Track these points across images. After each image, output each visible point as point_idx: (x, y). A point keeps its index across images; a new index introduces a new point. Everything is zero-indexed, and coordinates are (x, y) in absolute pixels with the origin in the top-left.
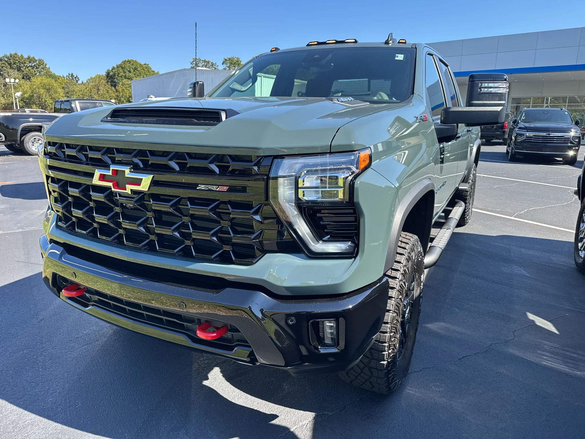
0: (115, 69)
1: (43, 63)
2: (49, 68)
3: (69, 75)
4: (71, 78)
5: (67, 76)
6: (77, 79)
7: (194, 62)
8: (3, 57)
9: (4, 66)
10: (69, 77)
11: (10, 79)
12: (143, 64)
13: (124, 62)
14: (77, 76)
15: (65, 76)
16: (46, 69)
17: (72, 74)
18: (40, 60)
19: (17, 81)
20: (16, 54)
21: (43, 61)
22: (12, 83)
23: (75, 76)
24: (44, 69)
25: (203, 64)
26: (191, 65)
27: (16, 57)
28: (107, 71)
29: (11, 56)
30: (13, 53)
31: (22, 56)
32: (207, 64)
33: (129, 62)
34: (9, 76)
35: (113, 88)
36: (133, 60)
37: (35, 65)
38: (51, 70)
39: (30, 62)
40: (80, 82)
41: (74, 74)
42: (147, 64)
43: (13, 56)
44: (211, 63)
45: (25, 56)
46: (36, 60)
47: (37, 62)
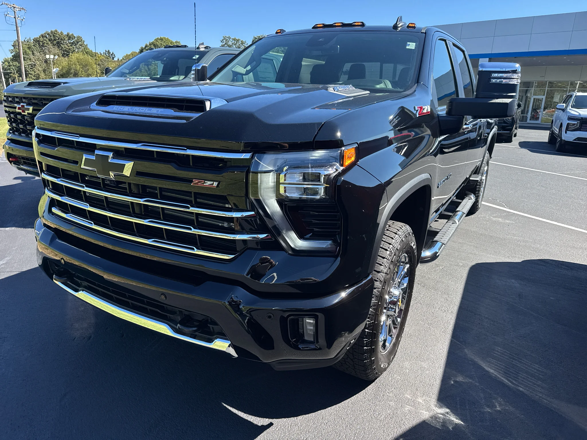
0: (148, 47)
1: (82, 40)
2: (87, 45)
3: (106, 51)
4: (108, 55)
5: (104, 53)
6: (113, 56)
7: (224, 40)
8: (45, 33)
9: (45, 42)
10: (105, 53)
11: (50, 56)
12: (174, 41)
13: (156, 40)
14: (113, 53)
15: (102, 53)
16: (84, 46)
17: (109, 51)
18: (78, 37)
19: (57, 57)
20: (56, 31)
21: (81, 38)
22: (52, 59)
23: (112, 53)
24: (82, 46)
25: (232, 42)
26: (222, 44)
27: (56, 34)
28: (140, 49)
29: (52, 32)
30: (53, 30)
31: (61, 33)
32: (237, 43)
33: (161, 39)
34: (50, 53)
35: (146, 67)
36: (165, 38)
37: (73, 42)
38: (88, 47)
39: (69, 39)
40: (116, 59)
41: (110, 51)
42: (178, 41)
43: (54, 33)
44: (241, 41)
45: (65, 33)
46: (75, 37)
47: (76, 39)
